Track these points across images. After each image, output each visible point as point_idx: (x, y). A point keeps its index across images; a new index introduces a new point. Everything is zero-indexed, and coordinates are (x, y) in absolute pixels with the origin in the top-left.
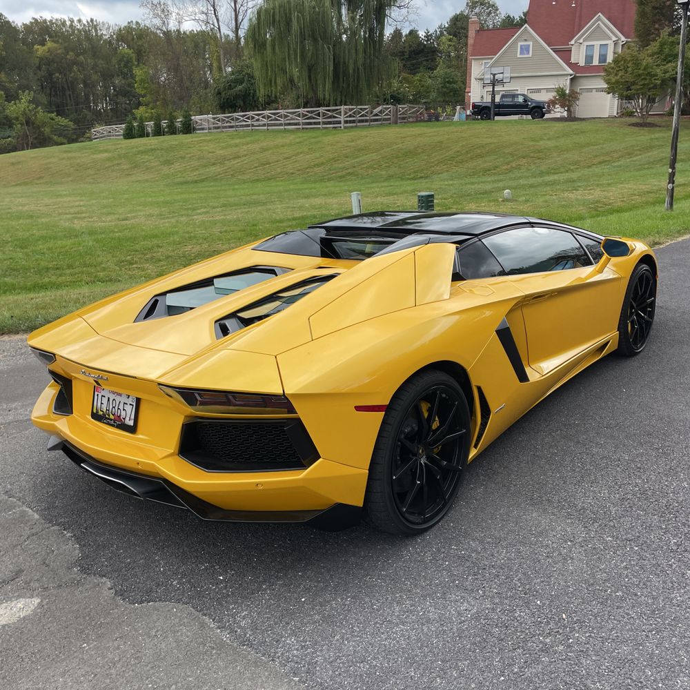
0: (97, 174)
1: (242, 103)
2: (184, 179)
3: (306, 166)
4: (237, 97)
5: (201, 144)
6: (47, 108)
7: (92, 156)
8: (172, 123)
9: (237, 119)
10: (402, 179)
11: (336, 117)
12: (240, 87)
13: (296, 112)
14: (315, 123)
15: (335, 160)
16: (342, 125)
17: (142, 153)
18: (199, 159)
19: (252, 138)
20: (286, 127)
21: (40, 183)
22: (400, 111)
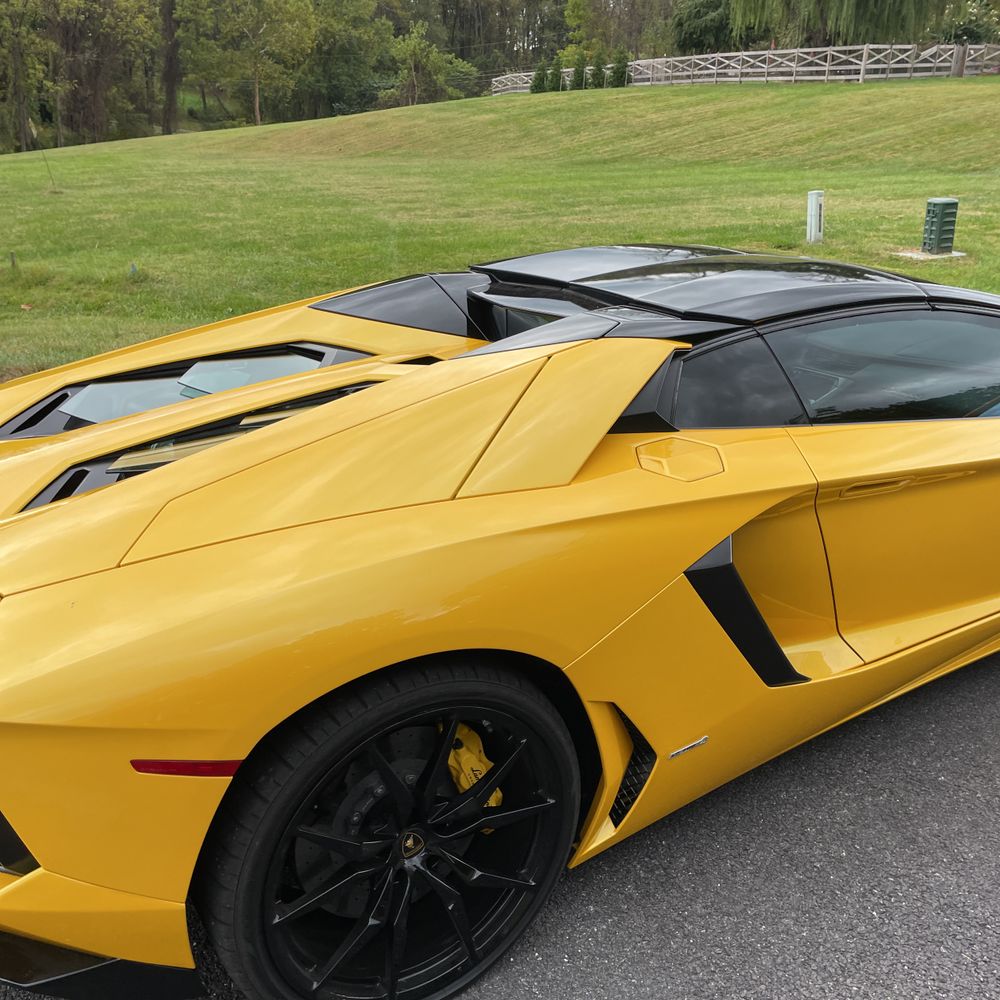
0: (471, 144)
1: (712, 41)
2: (589, 157)
3: (781, 143)
4: (706, 30)
5: (627, 104)
6: (447, 46)
7: (472, 118)
8: (600, 70)
9: (697, 65)
10: (940, 171)
11: (851, 63)
12: (713, 15)
13: (820, 53)
14: (818, 73)
15: (831, 134)
16: (860, 77)
17: (541, 114)
18: (618, 126)
19: (707, 96)
20: (769, 79)
21: (396, 155)
22: (970, 55)
